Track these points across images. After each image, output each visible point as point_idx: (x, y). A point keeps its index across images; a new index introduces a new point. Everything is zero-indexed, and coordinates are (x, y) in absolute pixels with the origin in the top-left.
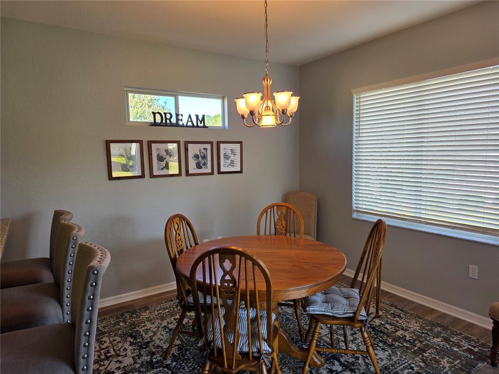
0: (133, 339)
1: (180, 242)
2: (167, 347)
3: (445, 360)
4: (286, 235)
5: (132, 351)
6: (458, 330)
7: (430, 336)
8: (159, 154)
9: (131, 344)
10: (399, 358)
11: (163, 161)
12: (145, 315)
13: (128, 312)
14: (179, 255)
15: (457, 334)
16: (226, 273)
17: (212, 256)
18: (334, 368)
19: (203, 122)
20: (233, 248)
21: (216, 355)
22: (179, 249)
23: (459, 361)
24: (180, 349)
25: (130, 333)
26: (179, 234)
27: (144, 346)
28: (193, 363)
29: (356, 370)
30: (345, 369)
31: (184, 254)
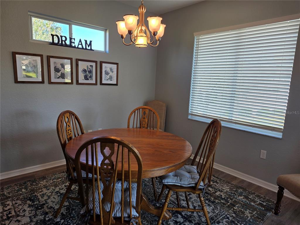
0: (31, 202)
1: (70, 131)
2: (58, 207)
3: (247, 212)
4: (147, 128)
5: (30, 212)
6: (252, 190)
7: (236, 195)
8: (56, 67)
9: (30, 206)
10: (219, 211)
11: (59, 72)
12: (43, 183)
13: (30, 181)
14: (68, 141)
15: (252, 194)
16: (105, 158)
17: (94, 144)
18: (178, 220)
19: (90, 46)
20: (113, 138)
21: (95, 220)
22: (68, 137)
23: (255, 212)
24: (68, 209)
25: (29, 197)
26: (69, 125)
27: (40, 208)
28: (77, 220)
29: (193, 221)
30: (185, 221)
31: (72, 141)
